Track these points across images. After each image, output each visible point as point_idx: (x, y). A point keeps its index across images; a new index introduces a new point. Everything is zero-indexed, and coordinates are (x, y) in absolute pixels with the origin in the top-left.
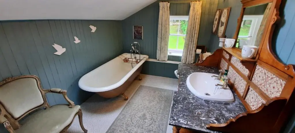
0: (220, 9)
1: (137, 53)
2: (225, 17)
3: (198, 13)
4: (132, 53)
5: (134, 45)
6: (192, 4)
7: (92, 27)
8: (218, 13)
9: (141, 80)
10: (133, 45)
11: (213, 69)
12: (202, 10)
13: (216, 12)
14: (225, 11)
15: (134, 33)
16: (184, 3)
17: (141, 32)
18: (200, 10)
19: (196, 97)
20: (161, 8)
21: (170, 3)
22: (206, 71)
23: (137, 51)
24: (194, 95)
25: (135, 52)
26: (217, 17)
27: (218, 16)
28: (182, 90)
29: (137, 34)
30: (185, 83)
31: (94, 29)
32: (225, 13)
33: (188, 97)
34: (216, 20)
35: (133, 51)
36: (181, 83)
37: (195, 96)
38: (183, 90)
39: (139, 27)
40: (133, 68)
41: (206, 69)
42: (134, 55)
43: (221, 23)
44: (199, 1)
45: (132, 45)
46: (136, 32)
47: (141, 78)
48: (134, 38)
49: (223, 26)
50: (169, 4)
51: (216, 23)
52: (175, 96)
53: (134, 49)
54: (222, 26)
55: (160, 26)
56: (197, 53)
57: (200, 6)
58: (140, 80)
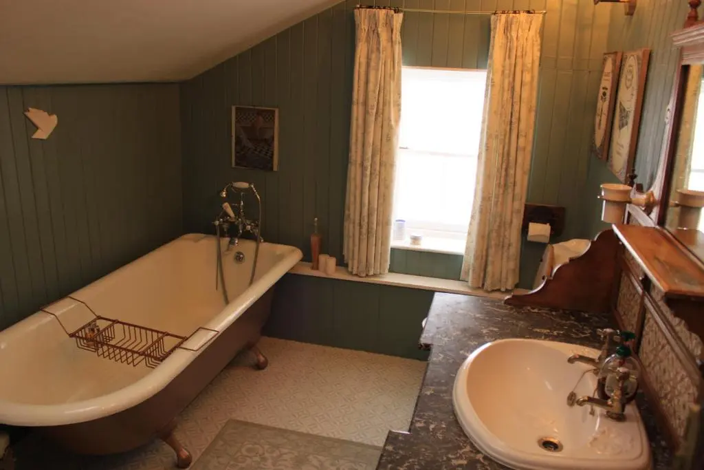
0: (616, 53)
1: (247, 236)
2: (630, 89)
3: (528, 60)
4: (222, 235)
5: (233, 197)
6: (499, 23)
7: (36, 115)
8: (609, 67)
9: (263, 368)
10: (229, 199)
11: (586, 320)
12: (541, 51)
13: (605, 60)
14: (632, 65)
15: (238, 139)
16: (465, 18)
17: (267, 136)
18: (537, 48)
19: (486, 458)
20: (362, 34)
21: (401, 15)
22: (555, 333)
23: (249, 227)
24: (478, 452)
25: (237, 226)
26: (607, 83)
27: (610, 78)
28: (426, 429)
29: (250, 145)
30: (446, 392)
31: (45, 124)
32: (631, 72)
33: (449, 460)
34: (604, 94)
35: (225, 226)
36: (428, 393)
37: (480, 457)
38: (432, 427)
39: (260, 113)
40: (227, 302)
41: (558, 320)
42: (231, 242)
43: (621, 110)
44: (529, 12)
45: (224, 194)
46: (243, 136)
47: (262, 359)
48: (237, 164)
49: (625, 127)
50: (398, 19)
51: (603, 106)
52: (390, 454)
53: (232, 214)
54: (621, 126)
55: (357, 111)
56: (529, 239)
57: (532, 33)
58: (259, 367)
